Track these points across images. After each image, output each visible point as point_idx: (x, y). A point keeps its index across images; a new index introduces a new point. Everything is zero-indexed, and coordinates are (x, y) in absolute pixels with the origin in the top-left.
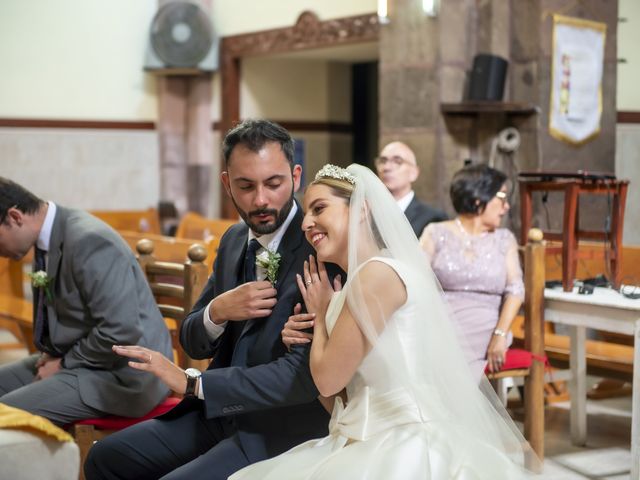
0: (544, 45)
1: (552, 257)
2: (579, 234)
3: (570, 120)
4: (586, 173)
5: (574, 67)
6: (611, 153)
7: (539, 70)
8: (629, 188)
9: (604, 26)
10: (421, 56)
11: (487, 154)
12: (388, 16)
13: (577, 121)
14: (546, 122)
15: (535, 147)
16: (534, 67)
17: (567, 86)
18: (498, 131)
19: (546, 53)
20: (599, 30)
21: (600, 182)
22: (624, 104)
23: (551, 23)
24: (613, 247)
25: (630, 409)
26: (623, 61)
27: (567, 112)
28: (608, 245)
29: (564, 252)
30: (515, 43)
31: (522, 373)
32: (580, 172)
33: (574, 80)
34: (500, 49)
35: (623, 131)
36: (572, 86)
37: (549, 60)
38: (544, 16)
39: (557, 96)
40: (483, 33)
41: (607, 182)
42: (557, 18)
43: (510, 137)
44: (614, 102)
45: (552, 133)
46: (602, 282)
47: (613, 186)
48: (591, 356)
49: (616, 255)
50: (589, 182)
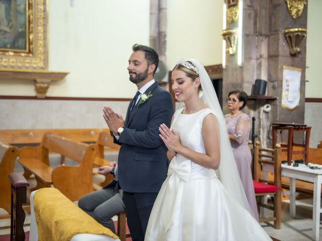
0: (279, 76)
1: (283, 152)
2: (293, 144)
3: (289, 102)
4: (296, 124)
5: (290, 84)
6: (303, 113)
7: (278, 84)
8: (311, 129)
9: (301, 70)
10: (237, 80)
11: (259, 113)
12: (226, 66)
13: (291, 102)
14: (280, 102)
15: (277, 111)
16: (276, 84)
17: (288, 90)
18: (263, 105)
19: (280, 79)
20: (300, 71)
21: (301, 127)
22: (307, 96)
23: (282, 69)
24: (305, 150)
25: (312, 204)
26: (307, 81)
27: (287, 99)
28: (304, 148)
29: (288, 151)
30: (269, 75)
31: (273, 193)
32: (293, 124)
33: (290, 88)
34: (264, 77)
35: (307, 105)
36: (289, 90)
37: (282, 81)
38: (280, 66)
39: (284, 93)
40: (258, 72)
41: (304, 127)
42: (284, 67)
43: (267, 107)
44: (304, 95)
45: (282, 106)
46: (301, 162)
47: (306, 129)
48: (297, 187)
49: (307, 153)
50: (297, 127)
